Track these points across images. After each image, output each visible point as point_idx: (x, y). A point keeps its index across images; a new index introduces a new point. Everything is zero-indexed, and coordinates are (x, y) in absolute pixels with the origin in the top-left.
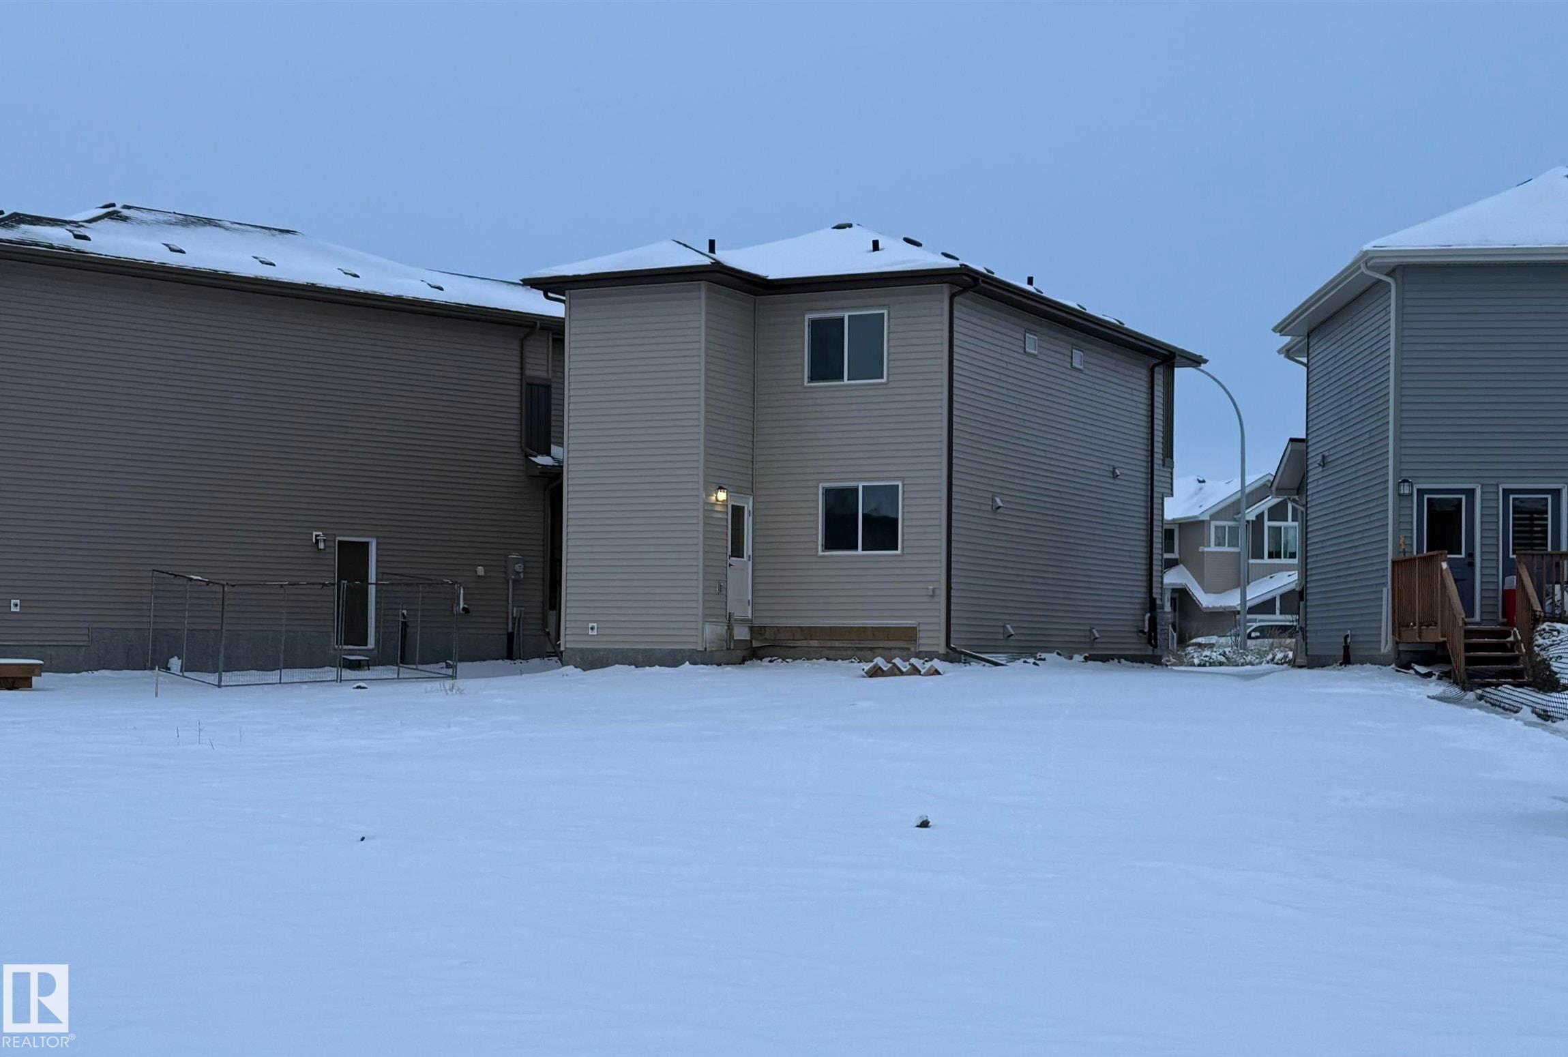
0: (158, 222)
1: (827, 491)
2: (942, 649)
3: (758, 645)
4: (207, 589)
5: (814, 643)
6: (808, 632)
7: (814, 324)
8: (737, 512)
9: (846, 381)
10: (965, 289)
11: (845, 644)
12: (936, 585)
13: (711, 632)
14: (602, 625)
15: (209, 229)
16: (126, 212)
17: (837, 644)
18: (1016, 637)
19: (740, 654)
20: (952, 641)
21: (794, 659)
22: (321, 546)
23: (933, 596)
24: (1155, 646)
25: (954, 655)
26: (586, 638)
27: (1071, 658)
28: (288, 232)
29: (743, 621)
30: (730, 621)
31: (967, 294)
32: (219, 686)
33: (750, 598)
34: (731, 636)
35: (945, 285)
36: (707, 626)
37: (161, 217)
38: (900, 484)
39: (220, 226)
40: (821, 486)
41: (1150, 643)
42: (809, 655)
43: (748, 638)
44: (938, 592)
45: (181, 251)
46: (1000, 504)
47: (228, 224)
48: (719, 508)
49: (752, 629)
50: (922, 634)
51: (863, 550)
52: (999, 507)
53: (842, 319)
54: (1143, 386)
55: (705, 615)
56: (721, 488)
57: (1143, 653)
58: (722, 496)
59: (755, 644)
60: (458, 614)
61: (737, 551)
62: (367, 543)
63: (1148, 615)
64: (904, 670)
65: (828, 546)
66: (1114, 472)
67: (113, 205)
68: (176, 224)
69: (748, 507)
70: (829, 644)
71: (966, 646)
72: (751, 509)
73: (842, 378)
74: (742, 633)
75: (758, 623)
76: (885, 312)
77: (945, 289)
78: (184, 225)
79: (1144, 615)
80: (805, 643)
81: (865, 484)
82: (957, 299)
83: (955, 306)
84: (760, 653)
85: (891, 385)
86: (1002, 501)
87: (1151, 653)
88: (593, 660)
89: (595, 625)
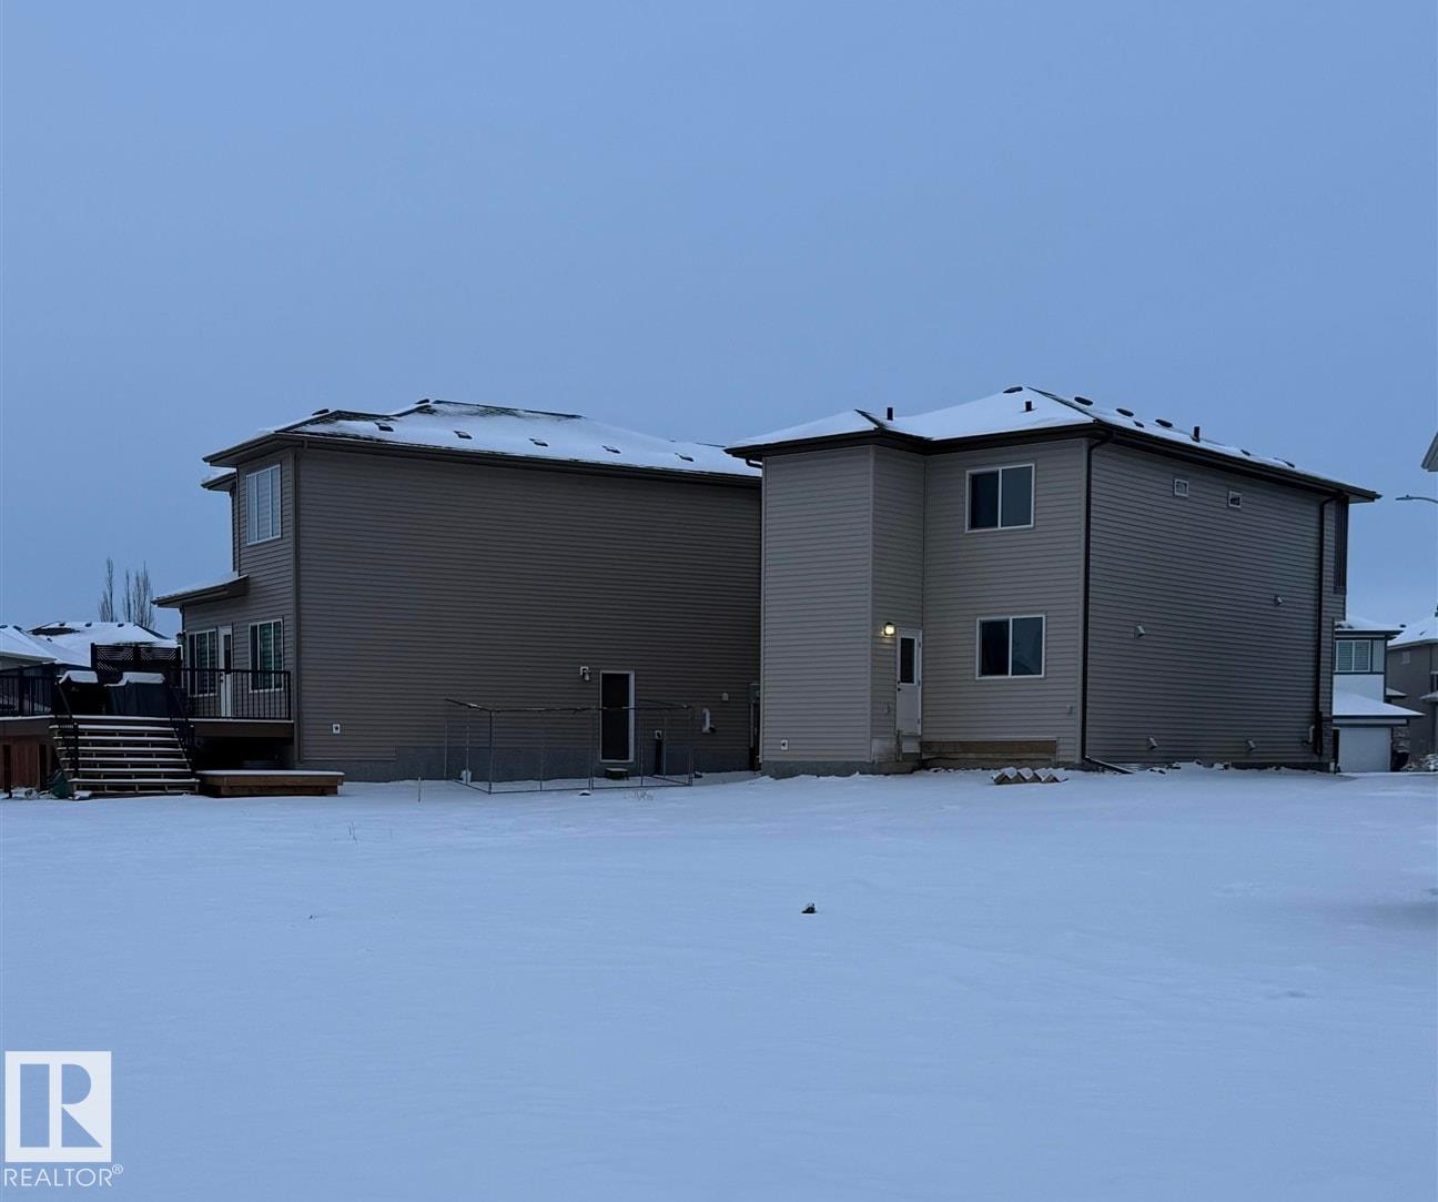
0: (460, 414)
1: (984, 625)
2: (1077, 760)
3: (928, 757)
4: (480, 714)
5: (971, 755)
6: (967, 746)
7: (975, 479)
8: (907, 645)
9: (1000, 528)
10: (1104, 440)
11: (998, 756)
12: (1073, 705)
13: (878, 748)
14: (791, 741)
15: (504, 418)
16: (437, 407)
17: (990, 756)
18: (1160, 749)
19: (910, 764)
20: (1087, 752)
21: (955, 769)
22: (587, 678)
23: (1070, 713)
24: (1321, 755)
25: (1088, 765)
26: (779, 753)
27: (1212, 766)
28: (573, 416)
29: (912, 737)
30: (899, 737)
31: (1104, 446)
32: (490, 793)
33: (920, 717)
34: (900, 750)
35: (1083, 440)
36: (875, 742)
37: (464, 409)
38: (1044, 616)
39: (515, 415)
40: (978, 619)
41: (1315, 752)
42: (968, 766)
43: (918, 751)
44: (1074, 711)
45: (469, 437)
46: (1142, 631)
47: (523, 413)
48: (887, 641)
49: (921, 744)
50: (1060, 747)
51: (1013, 674)
52: (1141, 635)
53: (996, 474)
54: (1313, 521)
55: (872, 732)
56: (889, 624)
57: (1307, 761)
58: (890, 630)
59: (924, 757)
60: (706, 734)
61: (907, 676)
62: (628, 675)
63: (1313, 727)
64: (1027, 778)
65: (984, 672)
66: (1276, 600)
67: (427, 401)
68: (476, 414)
69: (918, 640)
70: (984, 756)
71: (1100, 757)
72: (921, 640)
73: (996, 525)
74: (911, 747)
75: (927, 738)
76: (1033, 465)
77: (1084, 443)
78: (482, 415)
79: (1308, 728)
80: (962, 755)
81: (1016, 617)
82: (1094, 450)
83: (1093, 457)
84: (929, 764)
85: (1038, 529)
86: (1145, 629)
87: (1317, 761)
88: (784, 771)
89: (786, 741)
